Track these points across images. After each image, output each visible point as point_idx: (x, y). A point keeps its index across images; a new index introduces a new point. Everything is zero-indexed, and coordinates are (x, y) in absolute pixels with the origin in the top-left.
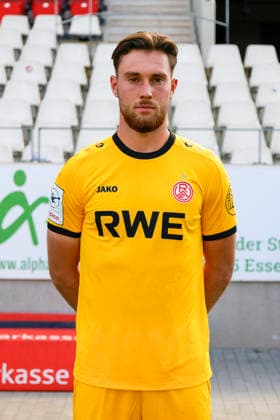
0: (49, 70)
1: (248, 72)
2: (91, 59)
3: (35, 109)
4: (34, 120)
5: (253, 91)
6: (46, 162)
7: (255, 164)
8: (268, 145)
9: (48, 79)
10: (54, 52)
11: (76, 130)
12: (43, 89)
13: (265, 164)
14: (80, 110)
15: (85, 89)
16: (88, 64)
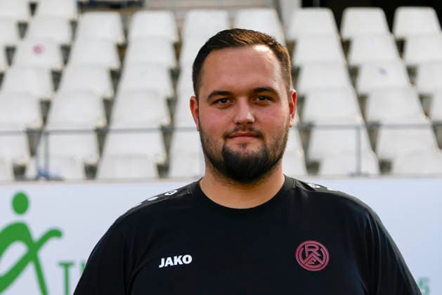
0: (66, 50)
1: (346, 46)
2: (126, 32)
3: (46, 106)
4: (45, 120)
5: (353, 73)
6: (58, 179)
7: (352, 175)
8: (374, 147)
9: (66, 61)
10: (74, 25)
11: (102, 134)
12: (57, 77)
13: (367, 175)
14: (108, 105)
15: (116, 76)
16: (120, 40)
